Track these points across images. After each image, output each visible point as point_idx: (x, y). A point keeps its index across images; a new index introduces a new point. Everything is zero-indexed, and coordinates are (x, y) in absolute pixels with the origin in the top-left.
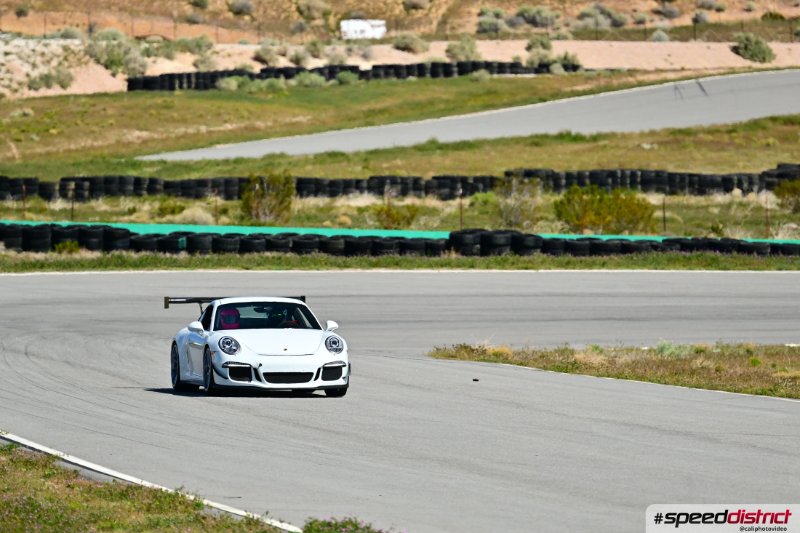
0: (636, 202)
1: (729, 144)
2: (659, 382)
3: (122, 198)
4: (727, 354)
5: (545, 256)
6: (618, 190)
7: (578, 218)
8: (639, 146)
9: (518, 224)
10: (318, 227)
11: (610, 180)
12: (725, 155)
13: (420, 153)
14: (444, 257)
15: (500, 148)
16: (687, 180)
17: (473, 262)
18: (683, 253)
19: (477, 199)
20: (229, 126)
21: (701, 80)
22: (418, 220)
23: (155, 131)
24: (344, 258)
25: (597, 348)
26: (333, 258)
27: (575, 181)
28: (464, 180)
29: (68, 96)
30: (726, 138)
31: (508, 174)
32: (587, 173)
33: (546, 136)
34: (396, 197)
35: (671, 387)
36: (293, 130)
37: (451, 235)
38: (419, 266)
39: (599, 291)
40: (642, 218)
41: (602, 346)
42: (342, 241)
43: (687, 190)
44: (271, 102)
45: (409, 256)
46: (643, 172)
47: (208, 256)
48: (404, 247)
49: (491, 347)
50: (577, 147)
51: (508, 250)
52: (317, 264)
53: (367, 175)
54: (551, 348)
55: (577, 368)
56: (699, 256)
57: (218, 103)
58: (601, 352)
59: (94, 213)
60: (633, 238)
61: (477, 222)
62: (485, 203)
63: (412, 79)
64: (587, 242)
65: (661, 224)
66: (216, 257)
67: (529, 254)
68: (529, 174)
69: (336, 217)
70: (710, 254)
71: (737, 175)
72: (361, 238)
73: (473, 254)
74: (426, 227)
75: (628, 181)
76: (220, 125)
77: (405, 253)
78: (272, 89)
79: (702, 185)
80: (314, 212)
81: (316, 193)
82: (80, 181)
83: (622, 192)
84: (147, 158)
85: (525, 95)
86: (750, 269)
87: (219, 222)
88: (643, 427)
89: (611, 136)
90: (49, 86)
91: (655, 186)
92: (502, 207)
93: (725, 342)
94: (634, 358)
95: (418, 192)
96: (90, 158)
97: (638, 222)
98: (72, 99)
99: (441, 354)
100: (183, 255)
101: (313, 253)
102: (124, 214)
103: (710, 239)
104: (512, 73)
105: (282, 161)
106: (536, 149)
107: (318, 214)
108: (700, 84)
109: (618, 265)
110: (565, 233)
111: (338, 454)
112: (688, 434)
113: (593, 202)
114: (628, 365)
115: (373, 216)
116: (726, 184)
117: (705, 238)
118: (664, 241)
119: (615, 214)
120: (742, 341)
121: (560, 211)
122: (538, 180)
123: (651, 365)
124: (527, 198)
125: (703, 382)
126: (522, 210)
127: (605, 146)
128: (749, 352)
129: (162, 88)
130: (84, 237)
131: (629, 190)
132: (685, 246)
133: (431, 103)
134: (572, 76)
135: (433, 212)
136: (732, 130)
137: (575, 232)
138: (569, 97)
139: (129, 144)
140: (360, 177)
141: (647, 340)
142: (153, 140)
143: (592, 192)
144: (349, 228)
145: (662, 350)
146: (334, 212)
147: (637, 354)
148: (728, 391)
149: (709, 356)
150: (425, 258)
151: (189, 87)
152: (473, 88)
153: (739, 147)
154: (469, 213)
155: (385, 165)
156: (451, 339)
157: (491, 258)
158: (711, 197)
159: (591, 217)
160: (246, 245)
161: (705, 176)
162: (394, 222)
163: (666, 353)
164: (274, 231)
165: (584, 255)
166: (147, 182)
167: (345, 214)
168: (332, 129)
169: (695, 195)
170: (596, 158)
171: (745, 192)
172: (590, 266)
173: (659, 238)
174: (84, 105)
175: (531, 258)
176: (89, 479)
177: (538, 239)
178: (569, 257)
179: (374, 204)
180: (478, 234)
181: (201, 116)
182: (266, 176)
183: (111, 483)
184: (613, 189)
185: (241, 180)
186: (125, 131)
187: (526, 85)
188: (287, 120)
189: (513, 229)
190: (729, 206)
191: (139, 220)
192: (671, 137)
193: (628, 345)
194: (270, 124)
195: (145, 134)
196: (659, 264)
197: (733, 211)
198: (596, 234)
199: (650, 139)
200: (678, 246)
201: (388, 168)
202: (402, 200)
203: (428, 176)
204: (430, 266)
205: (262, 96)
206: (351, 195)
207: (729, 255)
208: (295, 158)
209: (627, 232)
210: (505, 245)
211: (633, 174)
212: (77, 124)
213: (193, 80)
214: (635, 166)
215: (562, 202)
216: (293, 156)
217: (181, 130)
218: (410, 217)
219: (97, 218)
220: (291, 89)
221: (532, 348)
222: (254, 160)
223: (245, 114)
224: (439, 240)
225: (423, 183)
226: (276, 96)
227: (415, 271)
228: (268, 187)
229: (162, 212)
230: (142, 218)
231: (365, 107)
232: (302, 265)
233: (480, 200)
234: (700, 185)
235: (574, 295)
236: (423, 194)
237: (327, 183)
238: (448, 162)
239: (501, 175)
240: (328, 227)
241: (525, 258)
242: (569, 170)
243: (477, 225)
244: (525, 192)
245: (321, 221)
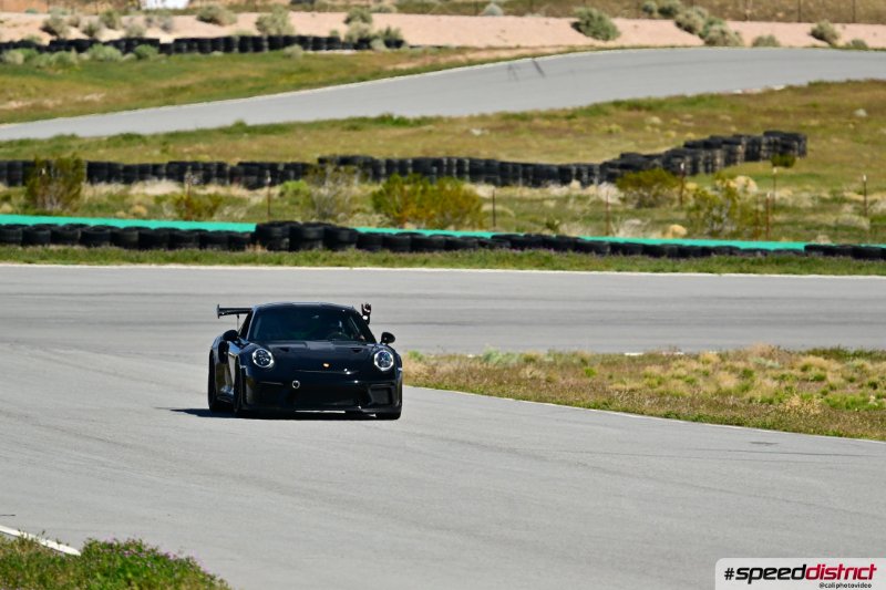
0: (462, 194)
1: (568, 131)
2: (482, 393)
4: (559, 363)
5: (360, 252)
6: (444, 180)
7: (398, 212)
8: (468, 131)
9: (331, 217)
10: (109, 217)
11: (435, 169)
12: (563, 142)
13: (226, 136)
14: (249, 251)
15: (314, 132)
16: (521, 170)
17: (280, 257)
18: (514, 251)
19: (287, 188)
20: (14, 105)
21: (537, 59)
22: (221, 211)
24: (137, 252)
25: (415, 355)
26: (125, 252)
27: (397, 170)
28: (273, 167)
30: (564, 124)
31: (322, 161)
32: (410, 162)
33: (364, 120)
34: (198, 184)
35: (495, 399)
36: (85, 109)
37: (259, 228)
38: (221, 262)
39: (422, 291)
40: (468, 212)
41: (421, 352)
42: (136, 233)
43: (521, 180)
44: (60, 78)
45: (209, 251)
46: (473, 162)
48: (205, 240)
50: (399, 131)
51: (320, 246)
52: (106, 259)
53: (166, 160)
56: (530, 255)
57: (2, 78)
58: (420, 359)
60: (458, 234)
61: (286, 213)
62: (297, 192)
63: (218, 54)
64: (408, 237)
65: (490, 219)
67: (344, 250)
68: (345, 161)
69: (131, 206)
70: (544, 252)
71: (575, 165)
72: (158, 231)
73: (280, 249)
74: (230, 218)
75: (455, 171)
76: (4, 103)
77: (205, 247)
78: (63, 63)
79: (537, 175)
80: (105, 200)
81: (108, 180)
83: (448, 181)
85: (343, 74)
86: (587, 270)
88: (462, 442)
89: (437, 120)
91: (484, 176)
92: (314, 197)
93: (559, 350)
94: (456, 367)
95: (222, 180)
97: (464, 217)
101: (103, 247)
103: (545, 236)
104: (329, 48)
105: (73, 143)
106: (355, 134)
107: (112, 203)
108: (537, 66)
109: (442, 264)
110: (384, 227)
111: (124, 469)
112: (512, 451)
113: (415, 193)
114: (449, 375)
115: (173, 207)
116: (563, 175)
117: (539, 236)
118: (493, 237)
119: (439, 207)
120: (576, 349)
121: (378, 203)
122: (355, 168)
123: (475, 374)
124: (343, 187)
125: (530, 393)
126: (337, 202)
127: (430, 132)
128: (584, 362)
131: (456, 179)
132: (516, 243)
133: (238, 81)
134: (395, 53)
135: (238, 202)
136: (571, 116)
137: (393, 225)
138: (392, 76)
140: (158, 161)
141: (473, 347)
143: (415, 181)
144: (144, 219)
145: (488, 358)
146: (127, 201)
147: (460, 362)
148: (558, 403)
149: (540, 365)
150: (228, 253)
152: (285, 65)
153: (578, 134)
154: (279, 204)
155: (186, 150)
157: (301, 254)
158: (548, 189)
159: (413, 209)
160: (30, 237)
161: (541, 166)
162: (194, 213)
163: (494, 361)
164: (62, 221)
165: (403, 251)
167: (140, 204)
168: (129, 109)
169: (530, 187)
170: (420, 145)
171: (584, 185)
172: (410, 264)
173: (487, 234)
175: (345, 253)
177: (353, 232)
178: (387, 254)
179: (174, 193)
180: (287, 226)
182: (53, 159)
184: (438, 178)
185: (26, 164)
187: (344, 62)
188: (79, 98)
189: (330, 221)
190: (566, 199)
192: (503, 123)
193: (451, 352)
194: (59, 102)
196: (487, 262)
197: (570, 206)
198: (418, 228)
199: (482, 124)
200: (509, 244)
201: (189, 153)
202: (204, 189)
203: (233, 162)
204: (233, 262)
205: (51, 72)
206: (148, 182)
207: (565, 254)
208: (87, 141)
209: (452, 227)
210: (317, 240)
211: (460, 163)
214: (462, 154)
215: (381, 193)
216: (83, 139)
218: (212, 208)
220: (83, 63)
222: (41, 142)
223: (32, 90)
224: (243, 234)
225: (228, 169)
226: (67, 71)
227: (216, 267)
228: (56, 175)
231: (166, 84)
232: (91, 261)
233: (291, 190)
234: (535, 176)
235: (395, 296)
236: (228, 182)
237: (121, 168)
238: (256, 146)
239: (315, 162)
240: (121, 218)
241: (339, 254)
242: (390, 157)
243: (287, 217)
244: (340, 181)
245: (114, 211)
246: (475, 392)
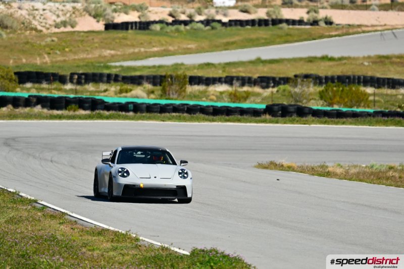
0: (360, 91)
2: (371, 183)
3: (101, 84)
5: (314, 118)
6: (352, 86)
7: (331, 99)
8: (362, 63)
9: (300, 102)
10: (199, 101)
11: (347, 80)
13: (251, 64)
14: (263, 117)
15: (292, 63)
16: (386, 81)
17: (278, 120)
18: (384, 118)
19: (280, 88)
20: (155, 49)
21: (394, 31)
22: (250, 99)
23: (119, 51)
24: (212, 117)
25: (339, 165)
26: (207, 117)
27: (330, 81)
28: (274, 79)
29: (74, 32)
31: (296, 76)
32: (336, 77)
33: (315, 58)
34: (239, 86)
35: (377, 185)
36: (188, 52)
37: (267, 106)
38: (250, 122)
40: (363, 100)
41: (342, 164)
42: (212, 108)
43: (386, 86)
44: (176, 37)
45: (245, 117)
46: (365, 77)
47: (144, 114)
48: (243, 112)
49: (286, 163)
50: (331, 63)
51: (296, 115)
52: (198, 120)
53: (224, 75)
54: (316, 165)
55: (329, 175)
56: (391, 120)
57: (150, 37)
58: (342, 167)
59: (87, 91)
60: (358, 110)
61: (280, 100)
62: (284, 90)
63: (249, 27)
64: (335, 112)
65: (373, 104)
66: (148, 115)
67: (306, 117)
68: (307, 76)
69: (209, 96)
70: (398, 119)
72: (222, 107)
73: (278, 116)
74: (254, 102)
75: (357, 81)
76: (151, 48)
77: (243, 115)
78: (178, 30)
79: (394, 84)
80: (197, 93)
81: (198, 84)
82: (80, 75)
83: (353, 86)
84: (113, 64)
85: (305, 36)
87: (150, 97)
88: (362, 205)
89: (348, 58)
90: (65, 26)
91: (369, 84)
92: (293, 92)
94: (358, 171)
95: (250, 84)
96: (85, 63)
97: (361, 102)
98: (76, 33)
99: (261, 166)
100: (131, 114)
101: (197, 114)
102: (101, 92)
103: (397, 111)
104: (299, 25)
105: (182, 67)
106: (310, 64)
107: (200, 94)
108: (393, 33)
109: (351, 124)
110: (324, 106)
111: (208, 215)
112: (385, 209)
113: (338, 91)
114: (355, 174)
115: (228, 96)
117: (395, 111)
118: (374, 112)
119: (350, 97)
121: (322, 96)
122: (311, 79)
123: (366, 174)
124: (306, 89)
125: (393, 183)
126: (303, 95)
127: (345, 64)
129: (122, 29)
130: (81, 103)
131: (357, 85)
132: (385, 114)
133: (258, 39)
134: (330, 28)
135: (258, 95)
137: (329, 106)
138: (327, 38)
139: (105, 56)
140: (221, 76)
141: (365, 162)
142: (117, 55)
143: (339, 86)
144: (215, 102)
145: (372, 167)
146: (207, 94)
147: (360, 168)
149: (396, 171)
150: (253, 118)
151: (136, 28)
152: (279, 32)
154: (276, 96)
155: (234, 70)
156: (265, 159)
157: (287, 118)
158: (399, 90)
159: (337, 99)
160: (163, 109)
161: (395, 79)
162: (237, 100)
163: (375, 168)
164: (178, 102)
165: (333, 118)
166: (114, 76)
167: (213, 95)
168: (207, 52)
169: (390, 89)
170: (341, 69)
172: (337, 123)
173: (371, 111)
174: (83, 36)
175: (307, 119)
176: (82, 225)
177: (311, 109)
178: (326, 119)
179: (228, 90)
180: (280, 106)
181: (142, 44)
182: (174, 74)
183: (93, 227)
184: (349, 85)
185: (161, 76)
186: (103, 50)
187: (306, 30)
188: (185, 46)
189: (298, 104)
191: (109, 95)
192: (378, 60)
193: (355, 164)
194: (176, 48)
195: (113, 52)
196: (371, 123)
198: (340, 107)
199: (369, 60)
200: (381, 115)
201: (235, 72)
202: (242, 88)
203: (256, 76)
204: (256, 122)
205: (172, 34)
206: (216, 85)
208: (189, 66)
209: (355, 107)
210: (294, 112)
211: (359, 78)
212: (79, 47)
213: (138, 25)
214: (360, 74)
215: (323, 91)
216: (187, 65)
217: (131, 50)
218: (246, 97)
219: (88, 94)
220: (187, 31)
221: (307, 164)
222: (168, 66)
223: (164, 43)
224: (260, 109)
225: (253, 79)
226: (179, 34)
227: (248, 124)
228: (175, 81)
229: (121, 92)
230: (110, 94)
231: (225, 41)
232: (192, 120)
233: (282, 89)
235: (329, 138)
236: (253, 85)
237: (204, 78)
238: (265, 69)
239: (293, 77)
240: (204, 101)
241: (304, 119)
242: (327, 75)
243: (280, 102)
244: (304, 86)
245: (201, 98)
246: (367, 182)
